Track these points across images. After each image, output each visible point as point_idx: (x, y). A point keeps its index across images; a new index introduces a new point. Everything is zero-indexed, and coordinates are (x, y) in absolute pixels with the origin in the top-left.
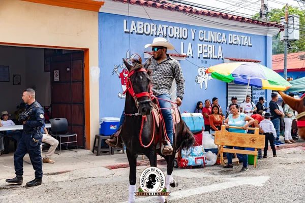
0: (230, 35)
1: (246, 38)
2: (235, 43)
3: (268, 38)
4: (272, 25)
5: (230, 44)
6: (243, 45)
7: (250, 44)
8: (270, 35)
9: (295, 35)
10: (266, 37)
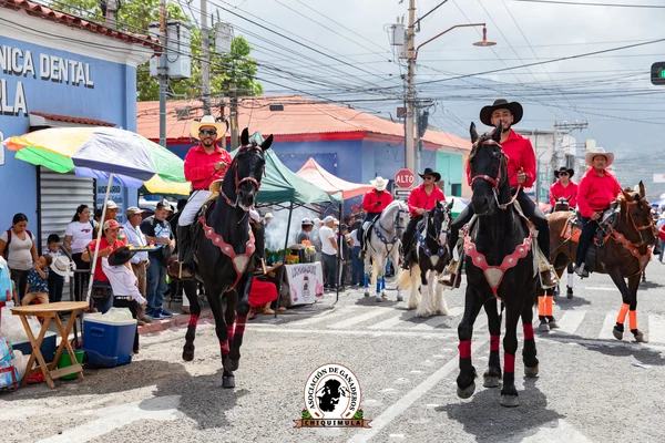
0: (42, 56)
1: (80, 67)
2: (56, 77)
3: (127, 69)
4: (139, 41)
5: (43, 78)
6: (74, 84)
7: (89, 83)
8: (132, 64)
9: (183, 67)
10: (123, 67)
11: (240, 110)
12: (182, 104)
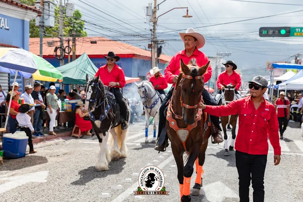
1: (2, 20)
3: (25, 22)
4: (30, 9)
7: (7, 28)
8: (27, 20)
9: (51, 22)
10: (23, 21)
11: (77, 43)
12: (50, 40)
